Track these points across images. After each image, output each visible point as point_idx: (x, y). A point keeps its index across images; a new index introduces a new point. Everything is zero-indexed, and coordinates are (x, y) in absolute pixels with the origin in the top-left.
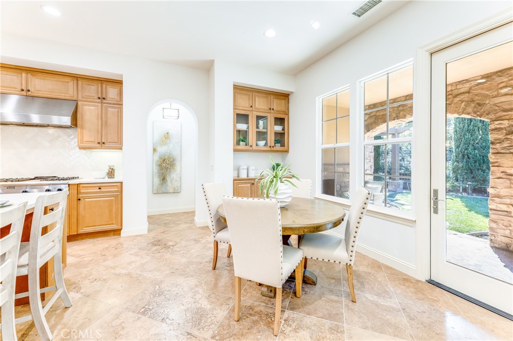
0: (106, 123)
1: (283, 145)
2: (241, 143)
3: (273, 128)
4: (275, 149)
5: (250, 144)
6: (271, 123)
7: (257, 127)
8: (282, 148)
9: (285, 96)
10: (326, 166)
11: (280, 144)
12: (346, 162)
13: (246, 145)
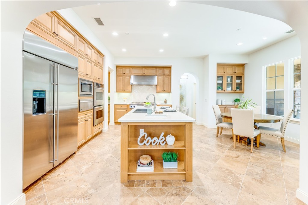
0: (165, 83)
1: (241, 90)
2: (219, 89)
3: (236, 81)
4: (236, 91)
5: (224, 89)
6: (234, 79)
7: (227, 82)
8: (240, 91)
9: (243, 65)
10: (268, 100)
11: (239, 89)
12: (282, 98)
13: (222, 90)
